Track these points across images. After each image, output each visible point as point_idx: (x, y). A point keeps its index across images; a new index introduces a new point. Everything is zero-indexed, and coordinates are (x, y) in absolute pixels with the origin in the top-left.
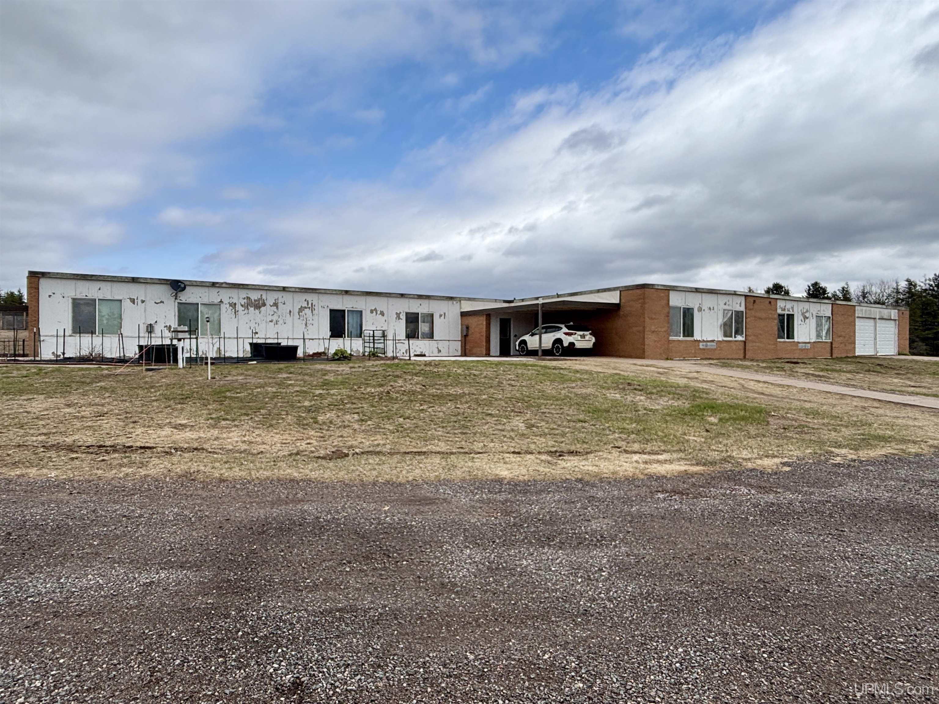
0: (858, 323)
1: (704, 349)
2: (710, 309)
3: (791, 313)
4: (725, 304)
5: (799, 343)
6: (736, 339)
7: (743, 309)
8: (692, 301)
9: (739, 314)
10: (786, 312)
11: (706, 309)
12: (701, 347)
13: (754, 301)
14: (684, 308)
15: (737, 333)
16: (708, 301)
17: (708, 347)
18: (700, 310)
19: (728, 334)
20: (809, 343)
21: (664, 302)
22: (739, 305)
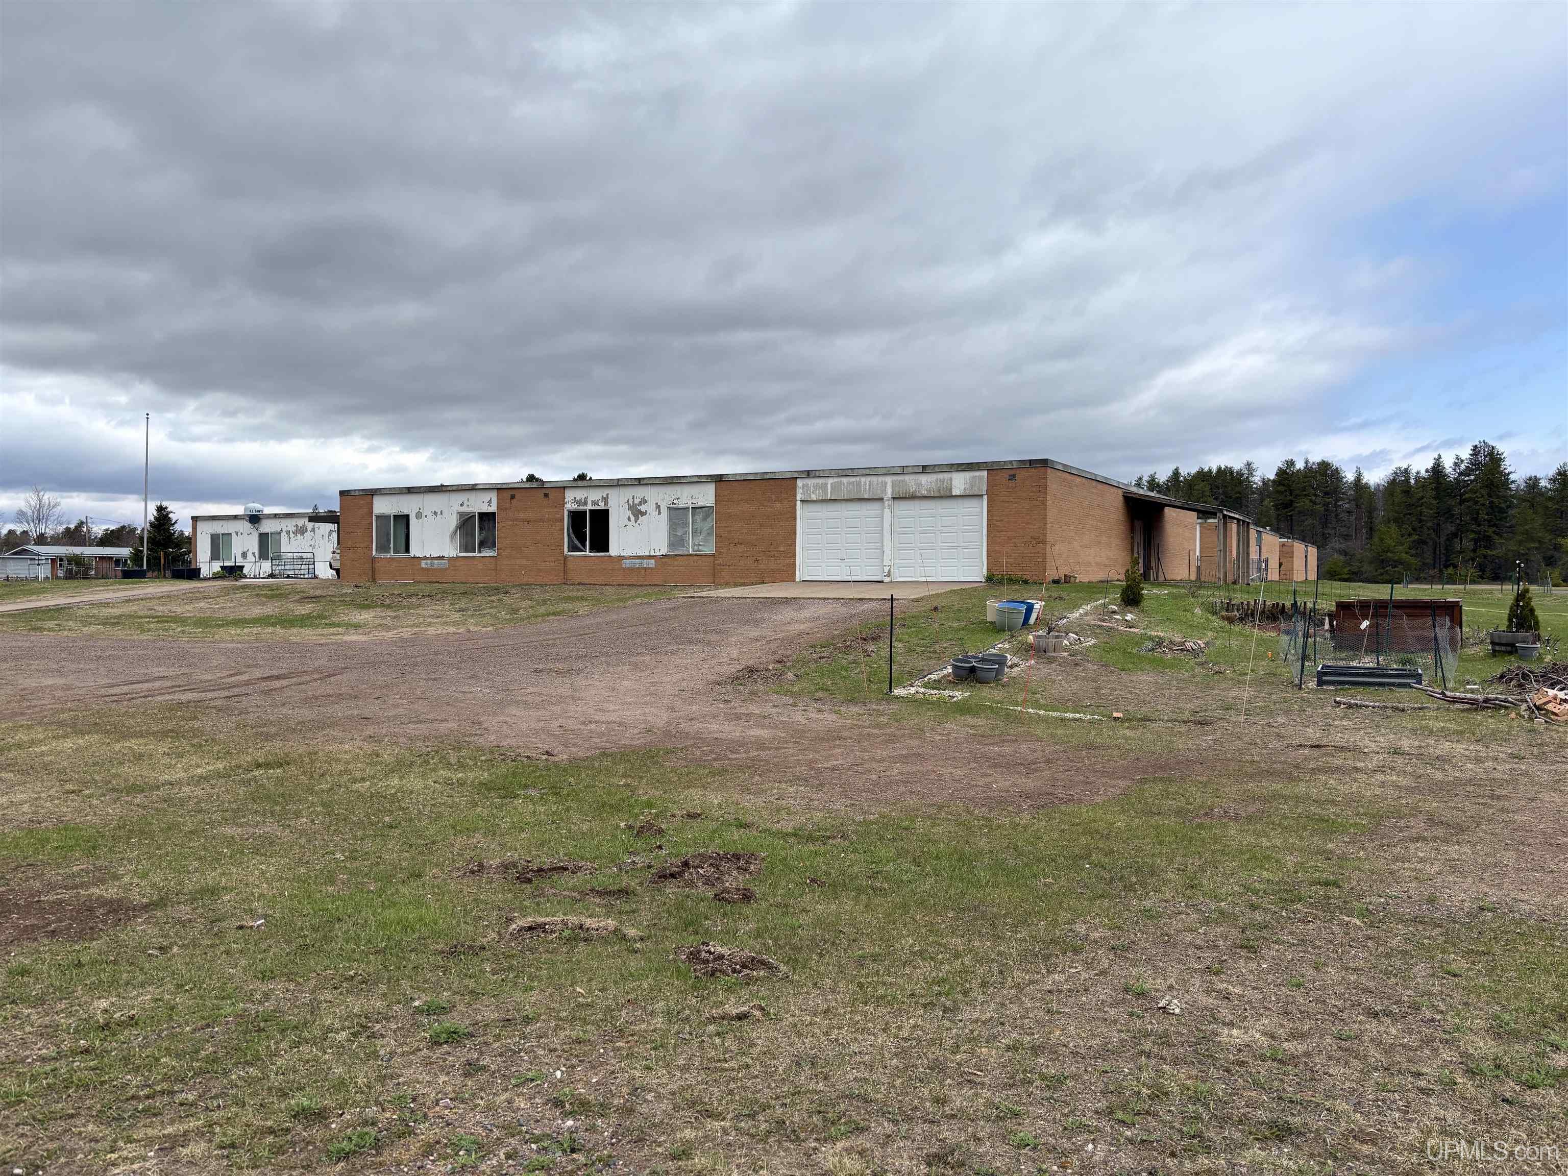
0: (801, 511)
1: (428, 569)
2: (435, 513)
3: (602, 506)
4: (462, 505)
5: (623, 558)
6: (483, 554)
7: (493, 508)
8: (406, 506)
9: (487, 518)
10: (589, 507)
11: (430, 515)
12: (423, 565)
13: (513, 497)
14: (394, 516)
15: (482, 544)
16: (432, 502)
17: (436, 566)
18: (419, 515)
19: (470, 547)
20: (650, 557)
21: (365, 510)
22: (486, 504)
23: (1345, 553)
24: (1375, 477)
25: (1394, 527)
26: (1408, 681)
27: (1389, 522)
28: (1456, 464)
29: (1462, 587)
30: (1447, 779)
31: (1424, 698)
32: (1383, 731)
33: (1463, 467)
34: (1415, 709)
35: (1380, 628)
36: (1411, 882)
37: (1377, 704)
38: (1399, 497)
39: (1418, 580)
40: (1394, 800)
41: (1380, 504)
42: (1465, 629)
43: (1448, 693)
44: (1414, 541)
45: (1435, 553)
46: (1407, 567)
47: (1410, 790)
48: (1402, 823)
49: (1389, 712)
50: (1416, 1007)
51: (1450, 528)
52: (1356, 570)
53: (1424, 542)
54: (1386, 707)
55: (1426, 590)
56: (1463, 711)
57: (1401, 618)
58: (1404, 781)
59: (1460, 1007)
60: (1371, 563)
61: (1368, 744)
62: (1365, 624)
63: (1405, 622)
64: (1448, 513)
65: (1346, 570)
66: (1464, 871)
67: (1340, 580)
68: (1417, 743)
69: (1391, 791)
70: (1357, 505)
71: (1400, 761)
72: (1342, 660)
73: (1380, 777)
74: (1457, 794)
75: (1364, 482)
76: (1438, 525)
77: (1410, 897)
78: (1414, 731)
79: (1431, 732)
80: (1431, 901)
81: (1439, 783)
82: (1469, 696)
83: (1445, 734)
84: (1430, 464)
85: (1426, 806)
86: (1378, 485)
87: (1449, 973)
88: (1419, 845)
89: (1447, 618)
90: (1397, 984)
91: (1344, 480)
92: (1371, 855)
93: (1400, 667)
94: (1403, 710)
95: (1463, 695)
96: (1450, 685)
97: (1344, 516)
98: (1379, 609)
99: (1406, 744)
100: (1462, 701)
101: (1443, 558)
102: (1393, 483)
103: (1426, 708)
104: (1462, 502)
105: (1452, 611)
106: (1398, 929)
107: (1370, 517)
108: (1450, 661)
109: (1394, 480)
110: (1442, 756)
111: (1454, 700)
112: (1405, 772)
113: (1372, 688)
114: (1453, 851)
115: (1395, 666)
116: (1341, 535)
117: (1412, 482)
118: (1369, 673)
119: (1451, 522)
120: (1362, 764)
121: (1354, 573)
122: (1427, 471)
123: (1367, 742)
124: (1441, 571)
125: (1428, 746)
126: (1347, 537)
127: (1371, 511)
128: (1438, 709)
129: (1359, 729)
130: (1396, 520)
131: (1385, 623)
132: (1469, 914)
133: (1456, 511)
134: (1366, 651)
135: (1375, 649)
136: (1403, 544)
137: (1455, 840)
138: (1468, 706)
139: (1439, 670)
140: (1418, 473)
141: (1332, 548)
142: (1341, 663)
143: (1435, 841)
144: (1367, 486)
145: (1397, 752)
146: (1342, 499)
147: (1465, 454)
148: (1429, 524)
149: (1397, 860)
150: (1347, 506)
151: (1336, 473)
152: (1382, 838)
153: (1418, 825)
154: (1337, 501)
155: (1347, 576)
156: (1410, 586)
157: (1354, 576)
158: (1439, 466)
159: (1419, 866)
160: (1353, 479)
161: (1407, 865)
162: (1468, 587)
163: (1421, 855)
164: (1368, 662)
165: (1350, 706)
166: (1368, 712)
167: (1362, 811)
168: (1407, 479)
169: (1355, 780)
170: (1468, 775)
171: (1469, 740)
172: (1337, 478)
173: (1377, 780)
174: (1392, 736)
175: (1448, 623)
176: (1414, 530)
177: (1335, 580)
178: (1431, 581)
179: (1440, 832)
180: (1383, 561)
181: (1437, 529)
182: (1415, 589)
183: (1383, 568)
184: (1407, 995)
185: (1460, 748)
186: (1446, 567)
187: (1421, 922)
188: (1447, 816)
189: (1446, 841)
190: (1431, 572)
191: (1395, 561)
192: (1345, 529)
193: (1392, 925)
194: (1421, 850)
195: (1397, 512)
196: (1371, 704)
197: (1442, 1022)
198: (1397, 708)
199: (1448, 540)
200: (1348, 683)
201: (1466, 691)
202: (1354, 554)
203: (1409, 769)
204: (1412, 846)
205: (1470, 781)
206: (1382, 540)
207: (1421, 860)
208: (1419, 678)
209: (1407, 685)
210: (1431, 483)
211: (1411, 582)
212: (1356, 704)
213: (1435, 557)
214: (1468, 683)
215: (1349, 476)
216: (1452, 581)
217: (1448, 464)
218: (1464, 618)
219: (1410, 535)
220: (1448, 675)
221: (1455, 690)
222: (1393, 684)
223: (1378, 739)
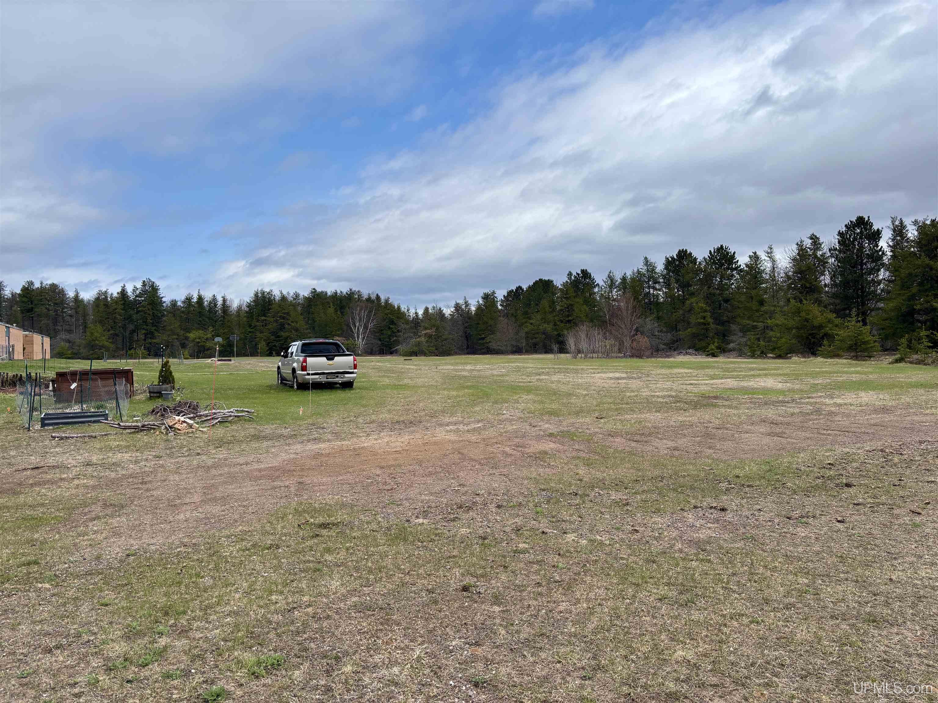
23: (69, 342)
24: (88, 295)
25: (99, 326)
26: (99, 419)
27: (96, 322)
28: (134, 290)
29: (138, 361)
30: (117, 476)
31: (109, 428)
32: (81, 451)
33: (138, 292)
34: (103, 435)
35: (83, 388)
36: (87, 548)
37: (79, 435)
38: (102, 308)
39: (114, 357)
40: (83, 495)
41: (90, 312)
42: (135, 385)
43: (122, 424)
44: (111, 334)
45: (123, 341)
46: (107, 350)
47: (94, 487)
48: (86, 510)
49: (87, 439)
50: (78, 636)
51: (131, 327)
52: (76, 352)
53: (117, 335)
54: (85, 436)
55: (116, 363)
56: (130, 433)
57: (96, 380)
58: (91, 482)
59: (107, 626)
60: (85, 347)
61: (71, 462)
62: (74, 386)
63: (100, 382)
64: (129, 318)
65: (69, 352)
66: (121, 533)
67: (66, 358)
68: (101, 457)
69: (82, 490)
70: (76, 312)
71: (90, 469)
72: (60, 409)
73: (76, 482)
74: (122, 485)
75: (81, 297)
76: (125, 325)
77: (85, 559)
78: (101, 449)
79: (111, 448)
80: (98, 558)
81: (112, 480)
82: (133, 424)
83: (119, 448)
84: (119, 290)
85: (102, 496)
86: (89, 300)
87: (102, 605)
88: (95, 522)
89: (124, 379)
90: (68, 623)
91: (68, 296)
92: (63, 536)
93: (96, 410)
94: (95, 437)
95: (130, 424)
96: (124, 419)
97: (68, 318)
98: (84, 375)
99: (94, 459)
100: (129, 428)
101: (128, 344)
102: (97, 299)
103: (109, 434)
104: (138, 312)
105: (127, 375)
106: (74, 583)
107: (85, 320)
108: (125, 404)
109: (99, 297)
110: (116, 462)
111: (125, 428)
112: (92, 476)
113: (77, 425)
114: (114, 522)
115: (93, 410)
116: (65, 330)
117: (109, 299)
118: (76, 416)
119: (132, 324)
120: (66, 475)
121: (74, 354)
122: (118, 293)
123: (70, 461)
124: (127, 352)
125: (108, 457)
126: (70, 331)
127: (85, 315)
128: (116, 434)
129: (66, 453)
130: (101, 322)
131: (87, 384)
132: (121, 561)
133: (135, 317)
134: (76, 402)
135: (81, 401)
136: (104, 336)
137: (117, 514)
138: (134, 430)
139: (118, 410)
140: (112, 294)
141: (60, 338)
142: (59, 411)
143: (105, 518)
144: (82, 301)
145: (89, 464)
146: (66, 308)
147: (139, 285)
148: (120, 325)
149: (80, 536)
150: (70, 312)
151: (62, 292)
152: (72, 523)
153: (97, 509)
154: (63, 309)
155: (70, 356)
156: (108, 361)
157: (75, 356)
158: (124, 291)
159: (93, 537)
160: (73, 295)
161: (86, 537)
162: (141, 360)
163: (95, 528)
164: (76, 409)
165: (62, 438)
166: (73, 441)
167: (61, 506)
168: (106, 297)
169: (60, 487)
170: (130, 471)
171: (132, 450)
172: (63, 295)
173: (74, 485)
174: (87, 454)
175: (124, 382)
176: (112, 328)
177: (63, 358)
178: (120, 357)
179: (109, 511)
180: (93, 346)
181: (124, 327)
182: (110, 362)
183: (93, 350)
184: (73, 628)
185: (127, 456)
186: (130, 349)
187: (90, 574)
188: (115, 500)
189: (112, 516)
190: (121, 352)
191: (100, 346)
192: (68, 326)
193: (70, 582)
194: (95, 526)
195: (101, 317)
196: (75, 435)
197: (94, 641)
198: (92, 437)
199: (130, 334)
200: (62, 423)
201: (133, 422)
202: (75, 342)
203: (95, 474)
204: (90, 524)
205: (131, 476)
206: (92, 334)
207: (95, 532)
208: (106, 416)
209: (98, 421)
210: (121, 301)
211: (108, 359)
212: (66, 437)
213: (123, 344)
214: (134, 417)
215: (71, 294)
216: (131, 357)
217: (129, 290)
218: (135, 378)
219: (109, 331)
220: (123, 413)
221: (127, 421)
222: (90, 422)
223: (77, 457)
